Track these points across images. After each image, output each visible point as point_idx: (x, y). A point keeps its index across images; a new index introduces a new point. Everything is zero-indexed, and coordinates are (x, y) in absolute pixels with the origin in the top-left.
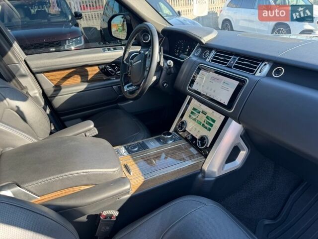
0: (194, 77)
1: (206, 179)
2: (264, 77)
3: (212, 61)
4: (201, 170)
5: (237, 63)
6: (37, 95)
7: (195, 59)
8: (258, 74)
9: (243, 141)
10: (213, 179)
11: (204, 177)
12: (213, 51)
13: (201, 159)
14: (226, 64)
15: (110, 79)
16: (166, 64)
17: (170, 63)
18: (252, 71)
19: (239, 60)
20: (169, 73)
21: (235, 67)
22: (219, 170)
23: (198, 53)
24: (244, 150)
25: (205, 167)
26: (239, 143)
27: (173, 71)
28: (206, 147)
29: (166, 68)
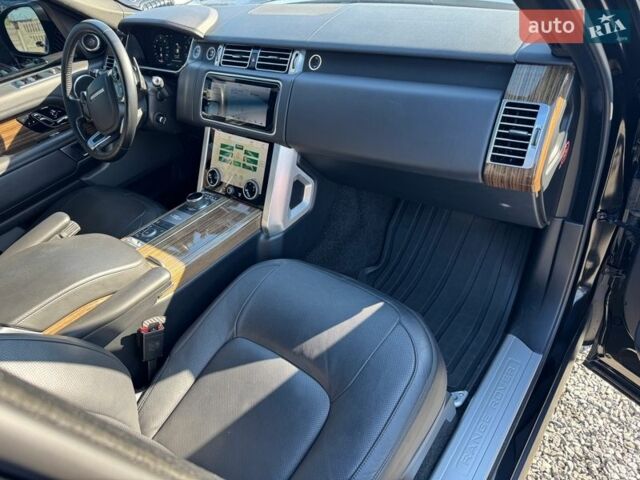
0: (205, 94)
1: (272, 238)
2: (300, 74)
3: (224, 63)
4: (261, 228)
5: (260, 60)
7: (196, 65)
8: (292, 71)
9: (304, 171)
10: (281, 235)
11: (268, 237)
12: (221, 47)
13: (256, 213)
14: (245, 65)
15: (49, 138)
16: (150, 85)
17: (158, 81)
18: (283, 68)
19: (262, 54)
20: (160, 99)
21: (260, 66)
22: (284, 221)
23: (198, 54)
24: (308, 183)
25: (266, 224)
26: (299, 175)
27: (166, 93)
28: (259, 196)
29: (153, 90)
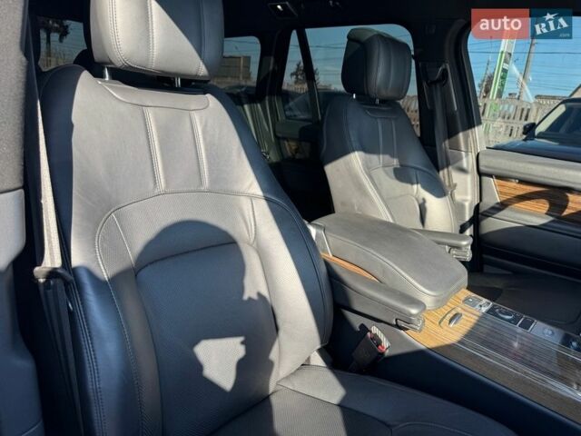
6: (467, 204)
